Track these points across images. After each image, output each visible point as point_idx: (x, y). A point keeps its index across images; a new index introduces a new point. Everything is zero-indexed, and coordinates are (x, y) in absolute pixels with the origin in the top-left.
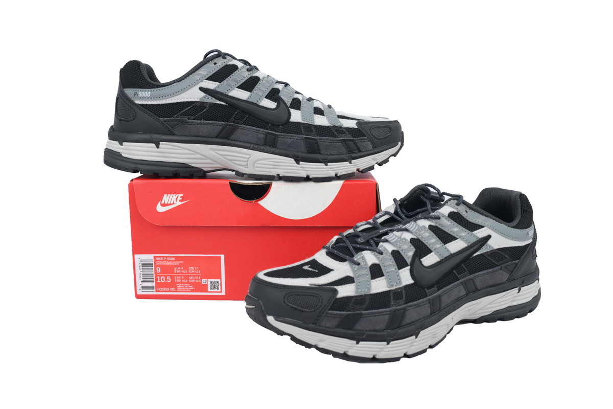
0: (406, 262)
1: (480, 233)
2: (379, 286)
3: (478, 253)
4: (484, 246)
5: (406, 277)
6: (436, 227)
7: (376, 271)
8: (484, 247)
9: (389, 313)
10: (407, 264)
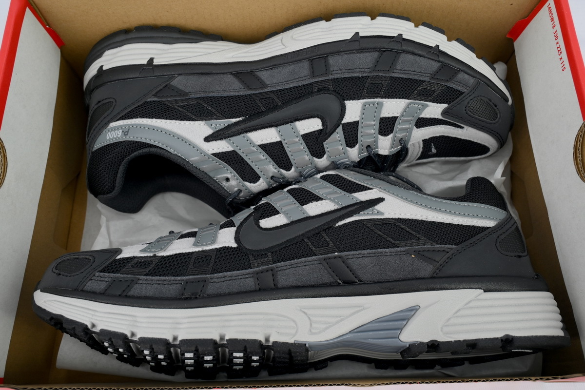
0: (343, 130)
1: (222, 146)
2: (393, 107)
3: (234, 120)
4: (221, 128)
5: (353, 110)
6: (280, 167)
7: (387, 126)
8: (222, 126)
9: (395, 71)
10: (343, 126)
